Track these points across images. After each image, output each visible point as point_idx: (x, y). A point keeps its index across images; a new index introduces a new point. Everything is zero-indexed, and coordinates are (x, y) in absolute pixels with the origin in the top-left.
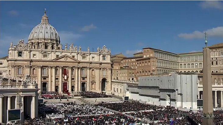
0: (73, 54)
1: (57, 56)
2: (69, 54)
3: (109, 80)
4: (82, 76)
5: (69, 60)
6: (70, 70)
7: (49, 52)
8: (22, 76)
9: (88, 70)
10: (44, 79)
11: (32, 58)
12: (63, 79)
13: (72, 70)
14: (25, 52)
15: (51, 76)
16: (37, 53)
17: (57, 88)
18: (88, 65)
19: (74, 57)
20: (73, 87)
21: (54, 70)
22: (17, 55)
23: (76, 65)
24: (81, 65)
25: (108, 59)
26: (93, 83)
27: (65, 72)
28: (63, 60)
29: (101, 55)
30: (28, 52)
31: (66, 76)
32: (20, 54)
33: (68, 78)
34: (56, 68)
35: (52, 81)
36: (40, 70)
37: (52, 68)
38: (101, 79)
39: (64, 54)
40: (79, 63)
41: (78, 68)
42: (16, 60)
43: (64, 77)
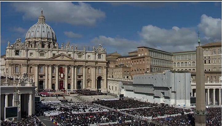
0: (69, 53)
1: (54, 54)
2: (65, 53)
3: (104, 78)
4: (78, 74)
5: (65, 58)
6: (66, 69)
7: (46, 51)
8: (20, 74)
9: (84, 69)
10: (41, 77)
11: (29, 57)
12: (60, 77)
13: (69, 69)
14: (22, 50)
15: (48, 75)
16: (34, 52)
17: (53, 85)
18: (84, 64)
19: (70, 55)
20: (69, 85)
21: (50, 68)
22: (14, 53)
23: (72, 63)
24: (77, 64)
25: (103, 58)
26: (89, 81)
27: (61, 71)
28: (59, 58)
29: (97, 54)
30: (24, 51)
31: (62, 75)
32: (17, 53)
33: (64, 76)
34: (53, 67)
35: (48, 80)
36: (36, 68)
37: (48, 66)
38: (96, 77)
39: (60, 53)
40: (75, 61)
41: (74, 67)
42: (13, 59)
43: (60, 75)
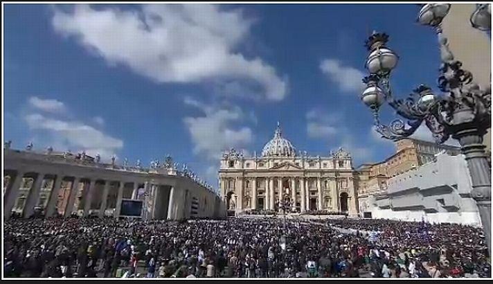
0: (297, 161)
1: (276, 164)
2: (291, 161)
3: (351, 194)
4: (310, 190)
5: (291, 168)
6: (293, 183)
7: (266, 160)
9: (319, 182)
10: (260, 194)
11: (245, 168)
12: (284, 193)
13: (297, 183)
14: (237, 161)
15: (269, 191)
16: (251, 162)
17: (276, 206)
18: (319, 175)
19: (297, 164)
20: (298, 204)
21: (272, 182)
22: (228, 165)
23: (301, 174)
24: (308, 175)
25: (347, 166)
26: (327, 199)
27: (286, 184)
28: (283, 169)
29: (337, 161)
30: (240, 161)
31: (287, 190)
32: (232, 164)
33: (290, 191)
34: (275, 180)
35: (269, 196)
36: (254, 182)
37: (269, 179)
40: (306, 172)
41: (305, 179)
42: (227, 172)
43: (285, 191)
